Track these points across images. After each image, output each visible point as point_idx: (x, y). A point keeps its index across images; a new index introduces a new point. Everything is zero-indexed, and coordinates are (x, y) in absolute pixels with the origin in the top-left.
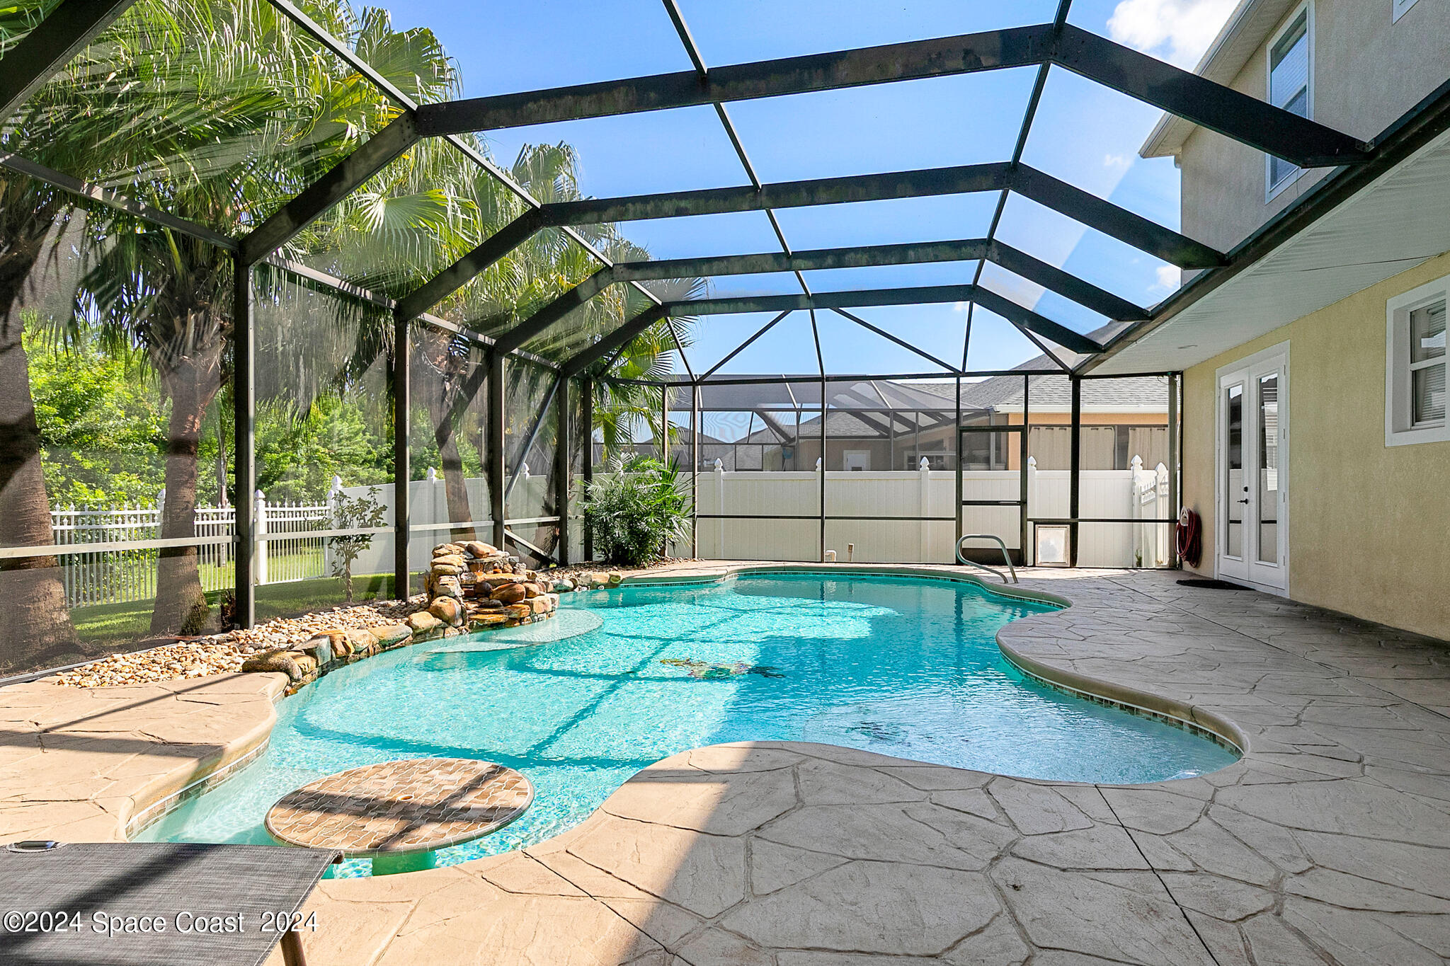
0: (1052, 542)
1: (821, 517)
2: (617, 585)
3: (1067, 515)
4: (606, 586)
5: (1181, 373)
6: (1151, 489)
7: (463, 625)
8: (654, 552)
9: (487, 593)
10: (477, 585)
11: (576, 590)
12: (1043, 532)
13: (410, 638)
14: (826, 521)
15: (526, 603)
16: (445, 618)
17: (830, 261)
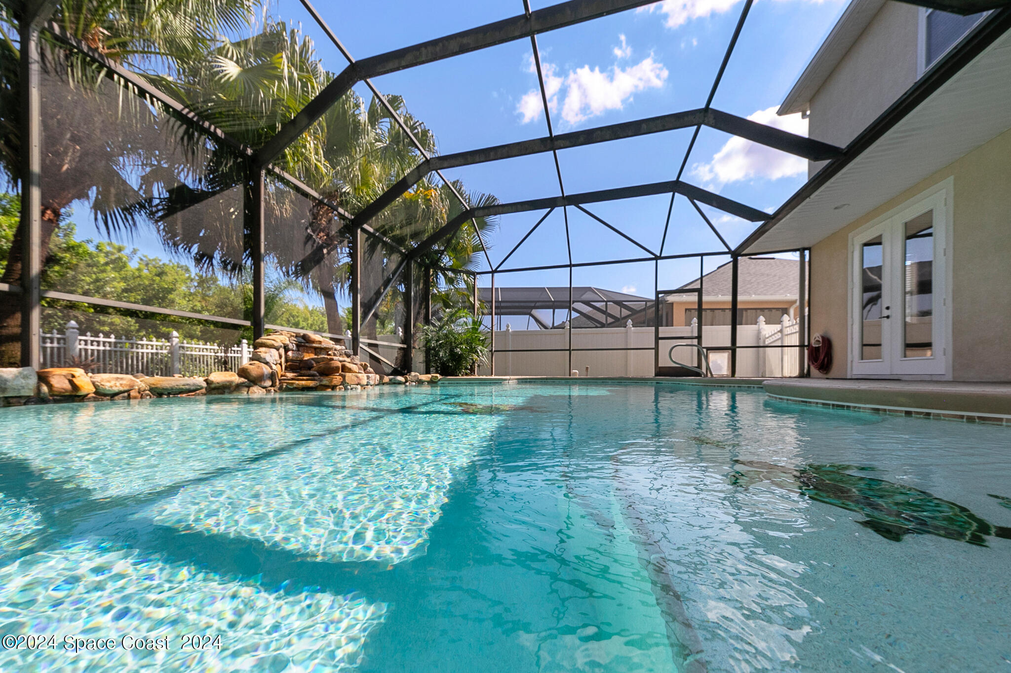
0: (719, 362)
1: (569, 350)
2: (436, 383)
3: (729, 344)
4: (428, 382)
5: (809, 249)
6: (779, 332)
7: (272, 386)
8: (466, 369)
9: (310, 367)
10: (301, 361)
11: (408, 384)
12: (713, 356)
13: (204, 391)
14: (572, 352)
15: (340, 375)
16: (251, 378)
17: (582, 139)
